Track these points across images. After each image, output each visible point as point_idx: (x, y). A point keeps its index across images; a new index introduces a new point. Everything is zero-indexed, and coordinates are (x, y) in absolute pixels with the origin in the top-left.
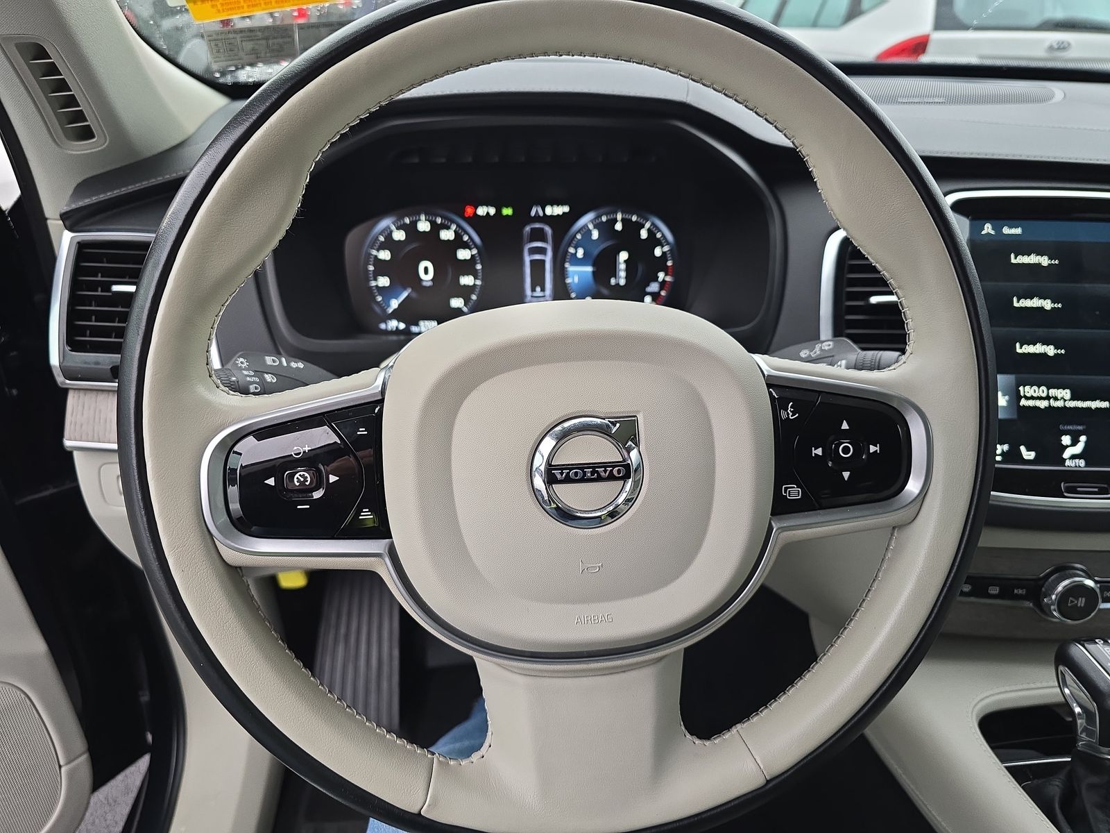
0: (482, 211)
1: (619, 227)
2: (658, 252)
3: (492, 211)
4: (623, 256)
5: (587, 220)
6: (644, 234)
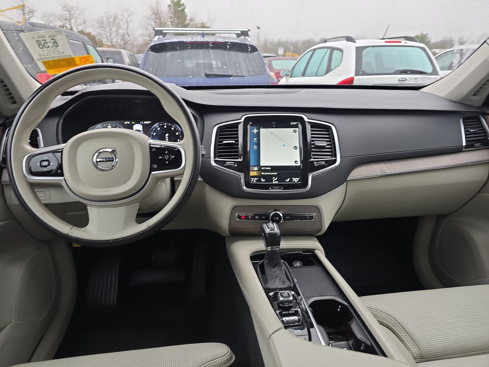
0: (126, 123)
1: (165, 127)
2: (177, 134)
3: (129, 123)
4: (167, 135)
5: (156, 125)
6: (173, 129)
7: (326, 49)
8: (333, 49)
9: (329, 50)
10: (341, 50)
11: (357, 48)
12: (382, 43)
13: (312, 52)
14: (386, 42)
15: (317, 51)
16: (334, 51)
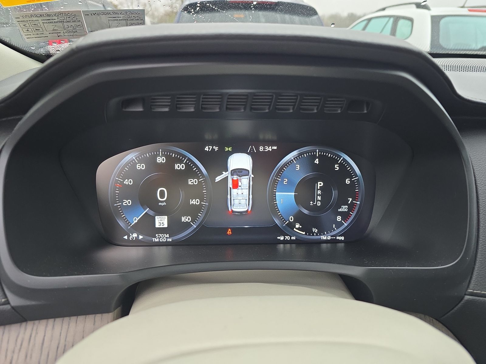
0: (210, 150)
7: (387, 19)
8: (397, 19)
9: (392, 20)
10: (411, 20)
11: (433, 17)
12: (465, 11)
13: (365, 23)
14: (470, 11)
15: (373, 21)
16: (399, 20)
